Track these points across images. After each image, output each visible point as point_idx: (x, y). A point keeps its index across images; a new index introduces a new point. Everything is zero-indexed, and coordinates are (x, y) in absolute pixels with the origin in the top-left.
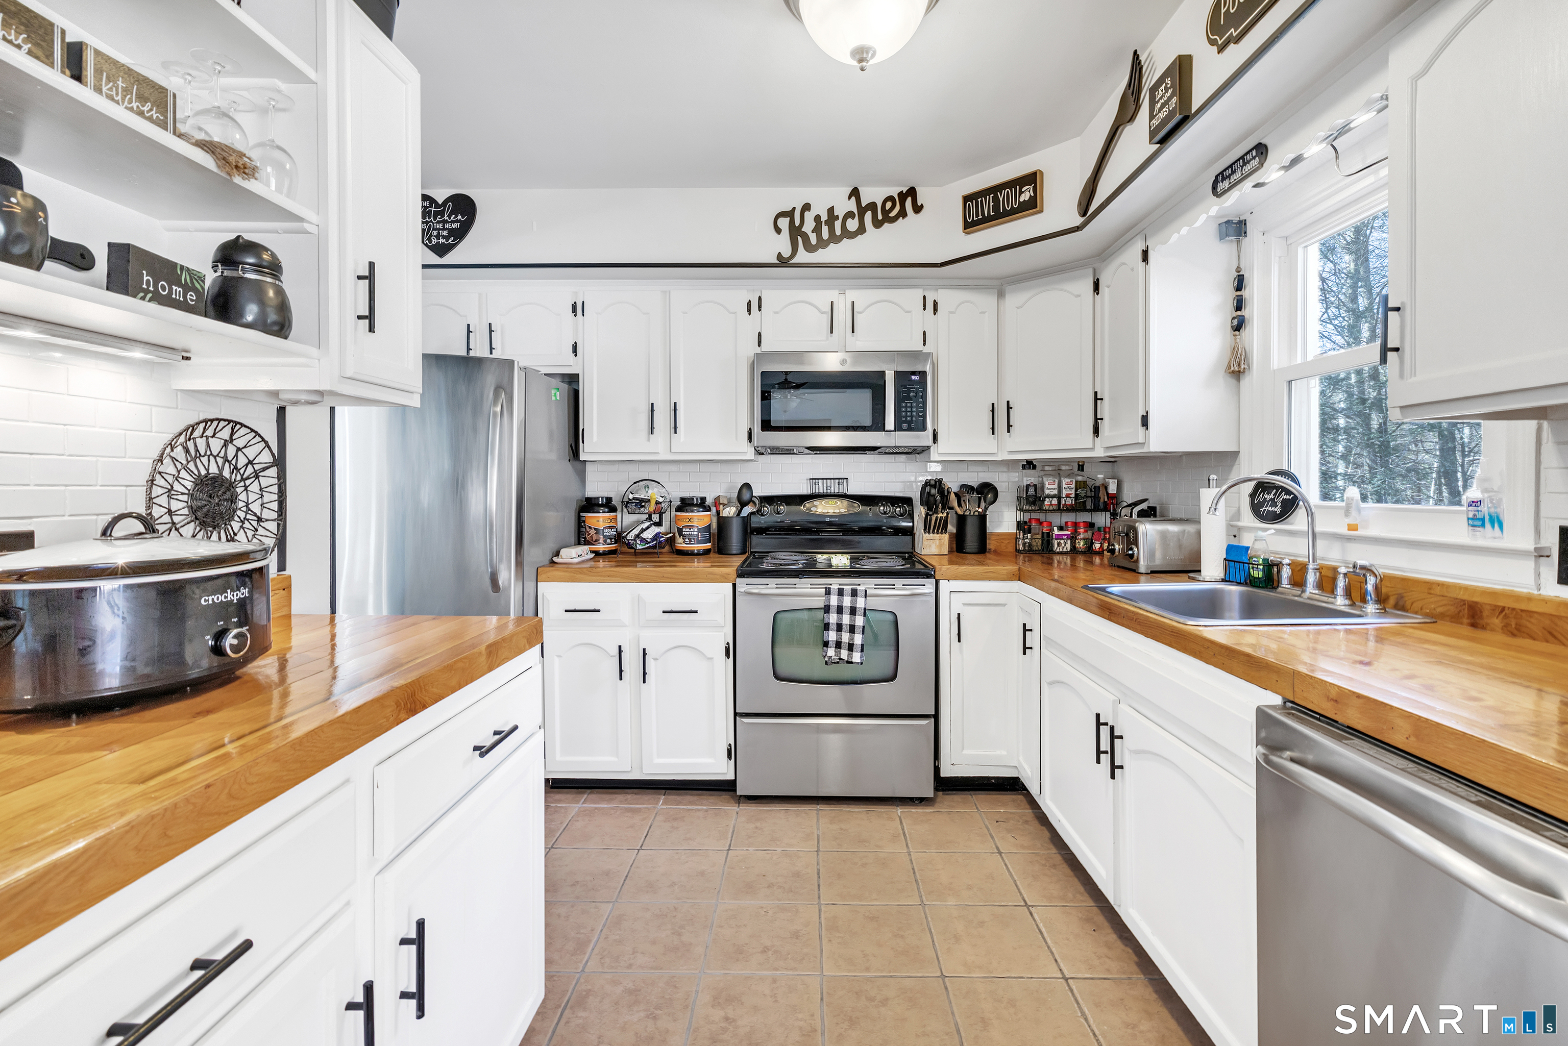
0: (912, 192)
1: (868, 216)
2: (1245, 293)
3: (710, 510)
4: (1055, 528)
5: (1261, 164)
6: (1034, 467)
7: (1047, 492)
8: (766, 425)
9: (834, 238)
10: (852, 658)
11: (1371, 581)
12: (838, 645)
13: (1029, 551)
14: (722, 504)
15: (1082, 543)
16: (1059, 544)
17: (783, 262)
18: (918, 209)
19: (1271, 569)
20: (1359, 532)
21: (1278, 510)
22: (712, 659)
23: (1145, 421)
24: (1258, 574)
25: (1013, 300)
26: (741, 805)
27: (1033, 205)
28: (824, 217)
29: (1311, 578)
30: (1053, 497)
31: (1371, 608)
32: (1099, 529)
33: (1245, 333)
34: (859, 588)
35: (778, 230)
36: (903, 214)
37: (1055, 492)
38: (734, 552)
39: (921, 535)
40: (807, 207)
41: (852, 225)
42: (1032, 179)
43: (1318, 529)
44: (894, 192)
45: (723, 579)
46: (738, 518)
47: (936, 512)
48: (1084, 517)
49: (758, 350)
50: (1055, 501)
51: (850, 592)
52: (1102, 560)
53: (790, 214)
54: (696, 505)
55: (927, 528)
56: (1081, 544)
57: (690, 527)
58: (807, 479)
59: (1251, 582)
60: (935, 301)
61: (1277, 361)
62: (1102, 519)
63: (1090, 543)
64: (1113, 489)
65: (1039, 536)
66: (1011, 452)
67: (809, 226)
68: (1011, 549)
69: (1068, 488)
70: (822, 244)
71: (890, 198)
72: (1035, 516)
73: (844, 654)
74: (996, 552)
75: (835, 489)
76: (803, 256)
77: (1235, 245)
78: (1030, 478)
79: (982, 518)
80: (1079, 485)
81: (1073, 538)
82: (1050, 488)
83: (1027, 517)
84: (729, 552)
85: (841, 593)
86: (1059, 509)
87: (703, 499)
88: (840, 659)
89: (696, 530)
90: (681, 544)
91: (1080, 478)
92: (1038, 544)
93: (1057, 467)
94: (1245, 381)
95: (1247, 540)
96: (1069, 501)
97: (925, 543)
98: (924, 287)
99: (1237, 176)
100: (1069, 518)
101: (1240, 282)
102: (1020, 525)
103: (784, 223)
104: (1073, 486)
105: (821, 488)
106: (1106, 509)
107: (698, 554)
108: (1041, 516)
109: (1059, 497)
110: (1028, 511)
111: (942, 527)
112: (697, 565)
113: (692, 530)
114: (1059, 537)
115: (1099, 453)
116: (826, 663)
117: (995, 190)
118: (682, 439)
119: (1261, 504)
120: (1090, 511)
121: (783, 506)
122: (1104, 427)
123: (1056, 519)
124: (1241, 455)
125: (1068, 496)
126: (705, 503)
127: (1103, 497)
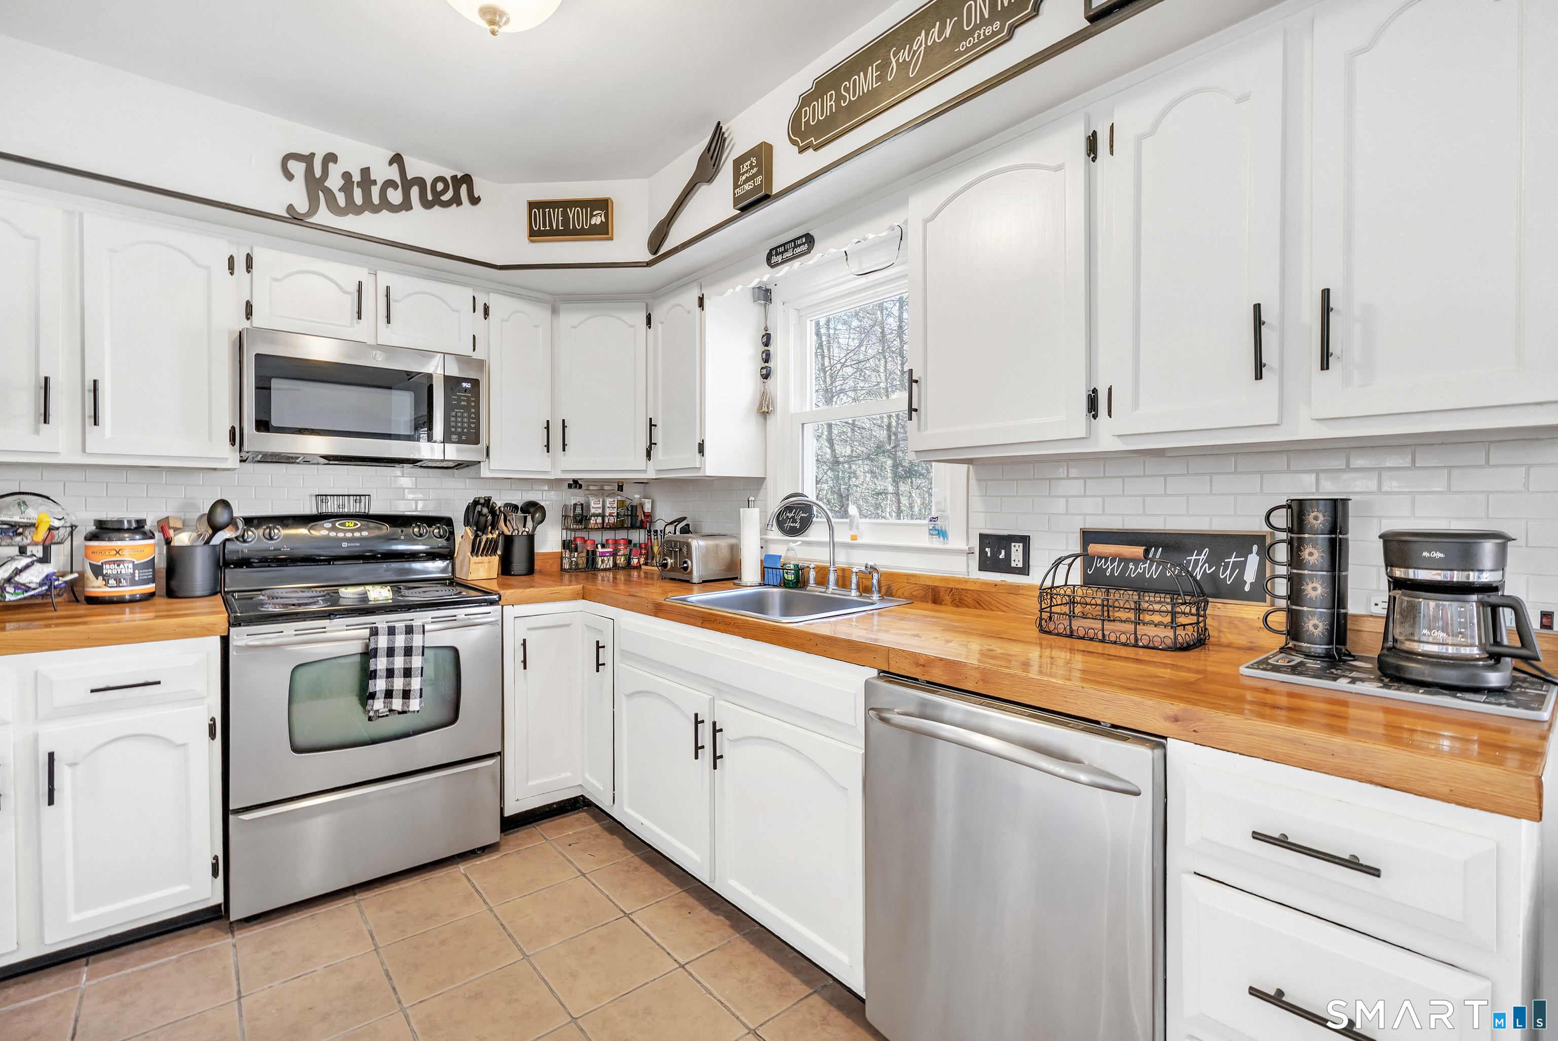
0: (467, 179)
1: (415, 192)
2: (771, 348)
3: (152, 537)
4: (599, 546)
5: (809, 251)
6: (581, 486)
7: (593, 511)
8: (263, 425)
9: (368, 205)
10: (408, 707)
11: (876, 576)
12: (389, 694)
13: (575, 569)
14: (172, 528)
15: (623, 559)
16: (603, 561)
17: (294, 217)
18: (475, 201)
19: (799, 571)
20: (858, 541)
21: (798, 525)
22: (184, 745)
23: (701, 449)
24: (790, 577)
25: (569, 319)
26: (236, 933)
27: (603, 231)
28: (357, 178)
29: (832, 578)
30: (598, 515)
31: (875, 597)
32: (635, 545)
33: (769, 381)
34: (414, 623)
35: (289, 176)
36: (456, 200)
37: (600, 511)
38: (199, 593)
39: (467, 559)
40: (331, 158)
41: (395, 196)
42: (604, 205)
43: (836, 540)
44: (448, 174)
45: (205, 631)
46: (207, 547)
47: (484, 530)
48: (621, 535)
49: (246, 324)
50: (599, 520)
51: (404, 629)
52: (639, 573)
53: (308, 159)
54: (129, 530)
55: (475, 551)
56: (621, 560)
57: (118, 563)
58: (311, 496)
59: (785, 584)
60: (485, 304)
61: (794, 408)
62: (639, 536)
63: (629, 560)
64: (648, 508)
65: (584, 554)
66: (564, 471)
67: (334, 182)
68: (556, 568)
69: (611, 506)
70: (352, 208)
71: (441, 179)
72: (578, 534)
73: (397, 704)
74: (541, 572)
75: (351, 507)
76: (323, 216)
77: (763, 308)
78: (575, 498)
79: (531, 538)
80: (621, 504)
81: (614, 554)
82: (595, 507)
83: (570, 536)
84: (189, 594)
85: (391, 631)
86: (603, 528)
87: (140, 524)
88: (391, 711)
89: (131, 565)
90: (96, 587)
91: (619, 498)
92: (582, 562)
93: (601, 487)
94: (771, 421)
95: (774, 550)
96: (612, 520)
97: (473, 567)
98: (474, 287)
99: (789, 254)
100: (609, 535)
101: (767, 340)
102: (566, 545)
103: (299, 169)
104: (615, 505)
105: (331, 507)
106: (642, 527)
107: (133, 601)
108: (584, 534)
109: (603, 516)
110: (575, 530)
111: (490, 549)
112: (130, 617)
113: (122, 566)
114: (603, 555)
115: (651, 475)
116: (370, 719)
117: (565, 205)
118: (108, 434)
119: (784, 521)
120: (628, 528)
121: (278, 529)
122: (657, 452)
123: (597, 537)
124: (770, 481)
125: (611, 515)
126: (143, 527)
127: (641, 516)
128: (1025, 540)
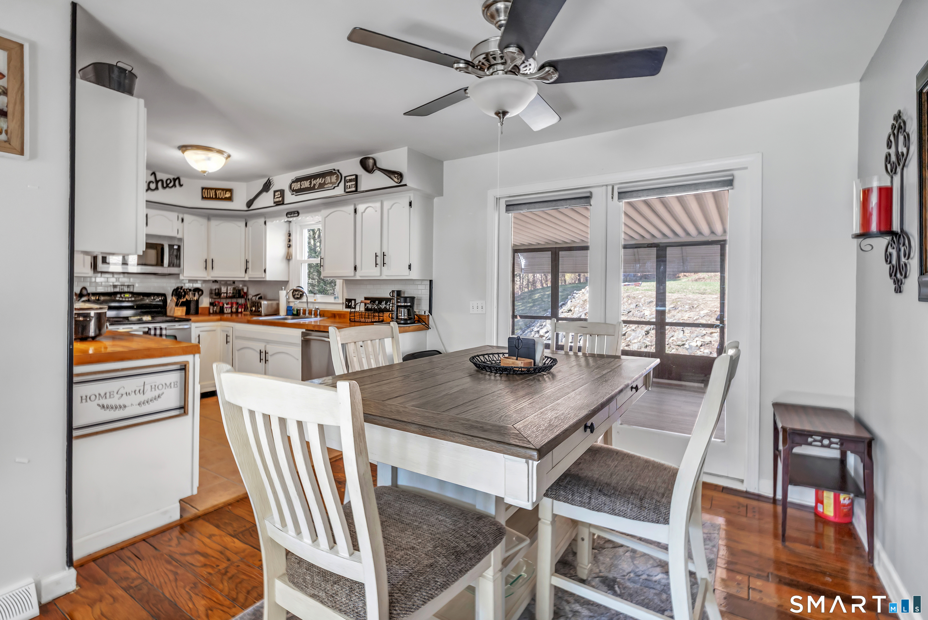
0: (178, 179)
1: (160, 184)
2: (291, 238)
4: (225, 305)
5: (298, 216)
6: (218, 282)
7: (222, 291)
8: (104, 262)
11: (319, 312)
13: (215, 313)
15: (235, 309)
16: (227, 310)
18: (181, 186)
19: (298, 311)
20: (317, 301)
21: (299, 296)
23: (265, 271)
24: (295, 313)
29: (307, 312)
30: (224, 293)
31: (319, 317)
32: (240, 304)
33: (291, 248)
34: (162, 327)
36: (174, 186)
37: (226, 291)
39: (173, 308)
41: (153, 186)
43: (309, 301)
44: (171, 177)
47: (180, 298)
48: (234, 300)
50: (225, 295)
51: (159, 329)
52: (241, 314)
55: (177, 305)
56: (234, 310)
59: (293, 315)
60: (182, 218)
61: (299, 258)
62: (241, 301)
63: (237, 309)
64: (245, 290)
65: (219, 307)
66: (212, 277)
68: (207, 312)
69: (230, 290)
71: (169, 179)
72: (217, 300)
74: (201, 314)
75: (126, 290)
77: (288, 224)
78: (215, 286)
79: (197, 301)
80: (234, 289)
81: (231, 308)
82: (224, 290)
83: (213, 301)
85: (155, 329)
86: (227, 298)
91: (233, 286)
92: (218, 311)
93: (226, 283)
94: (291, 262)
95: (292, 305)
96: (230, 295)
97: (176, 311)
98: (178, 212)
99: (293, 215)
100: (229, 301)
101: (290, 235)
102: (211, 304)
104: (232, 289)
106: (242, 297)
108: (219, 300)
109: (227, 293)
110: (215, 298)
111: (182, 305)
114: (226, 308)
115: (247, 279)
119: (295, 295)
120: (237, 298)
122: (250, 271)
123: (224, 301)
124: (290, 282)
125: (230, 293)
127: (242, 293)
128: (355, 300)
